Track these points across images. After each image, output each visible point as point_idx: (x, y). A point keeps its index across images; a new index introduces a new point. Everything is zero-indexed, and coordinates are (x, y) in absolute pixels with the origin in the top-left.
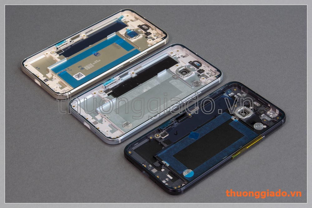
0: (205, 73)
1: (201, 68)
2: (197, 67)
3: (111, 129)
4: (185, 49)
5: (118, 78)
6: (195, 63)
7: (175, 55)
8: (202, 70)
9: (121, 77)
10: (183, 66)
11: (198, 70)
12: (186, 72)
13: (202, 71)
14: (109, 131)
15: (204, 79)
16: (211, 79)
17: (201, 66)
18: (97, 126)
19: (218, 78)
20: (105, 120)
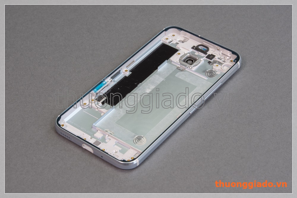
0: (216, 58)
1: (209, 53)
2: (205, 52)
3: (120, 149)
4: (182, 32)
5: (110, 79)
6: (200, 47)
7: (172, 41)
8: (212, 55)
9: (113, 78)
10: (186, 53)
11: (206, 55)
12: (193, 61)
13: (211, 57)
14: (118, 151)
15: (218, 66)
16: (227, 66)
17: (208, 50)
18: (102, 146)
19: (236, 62)
20: (109, 137)
